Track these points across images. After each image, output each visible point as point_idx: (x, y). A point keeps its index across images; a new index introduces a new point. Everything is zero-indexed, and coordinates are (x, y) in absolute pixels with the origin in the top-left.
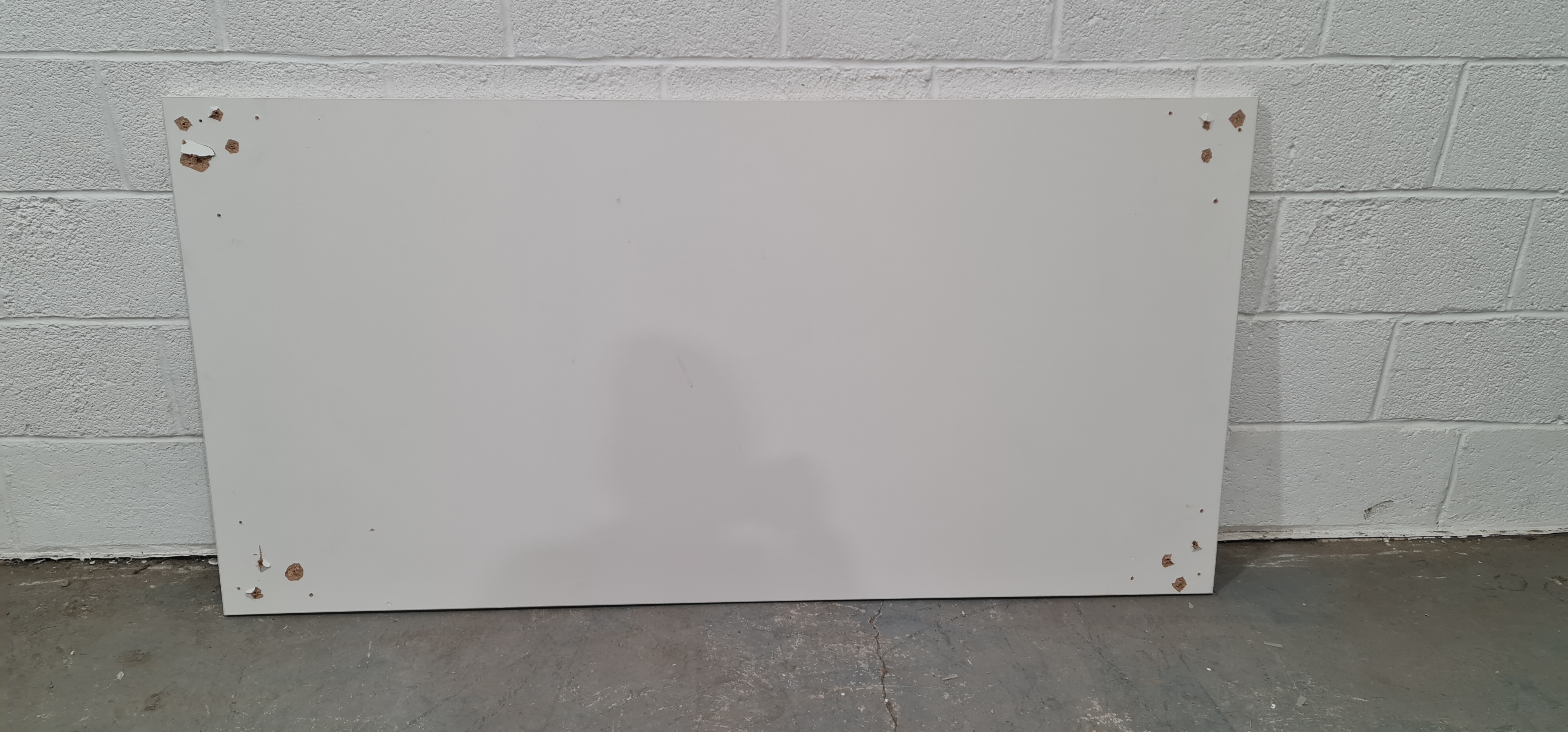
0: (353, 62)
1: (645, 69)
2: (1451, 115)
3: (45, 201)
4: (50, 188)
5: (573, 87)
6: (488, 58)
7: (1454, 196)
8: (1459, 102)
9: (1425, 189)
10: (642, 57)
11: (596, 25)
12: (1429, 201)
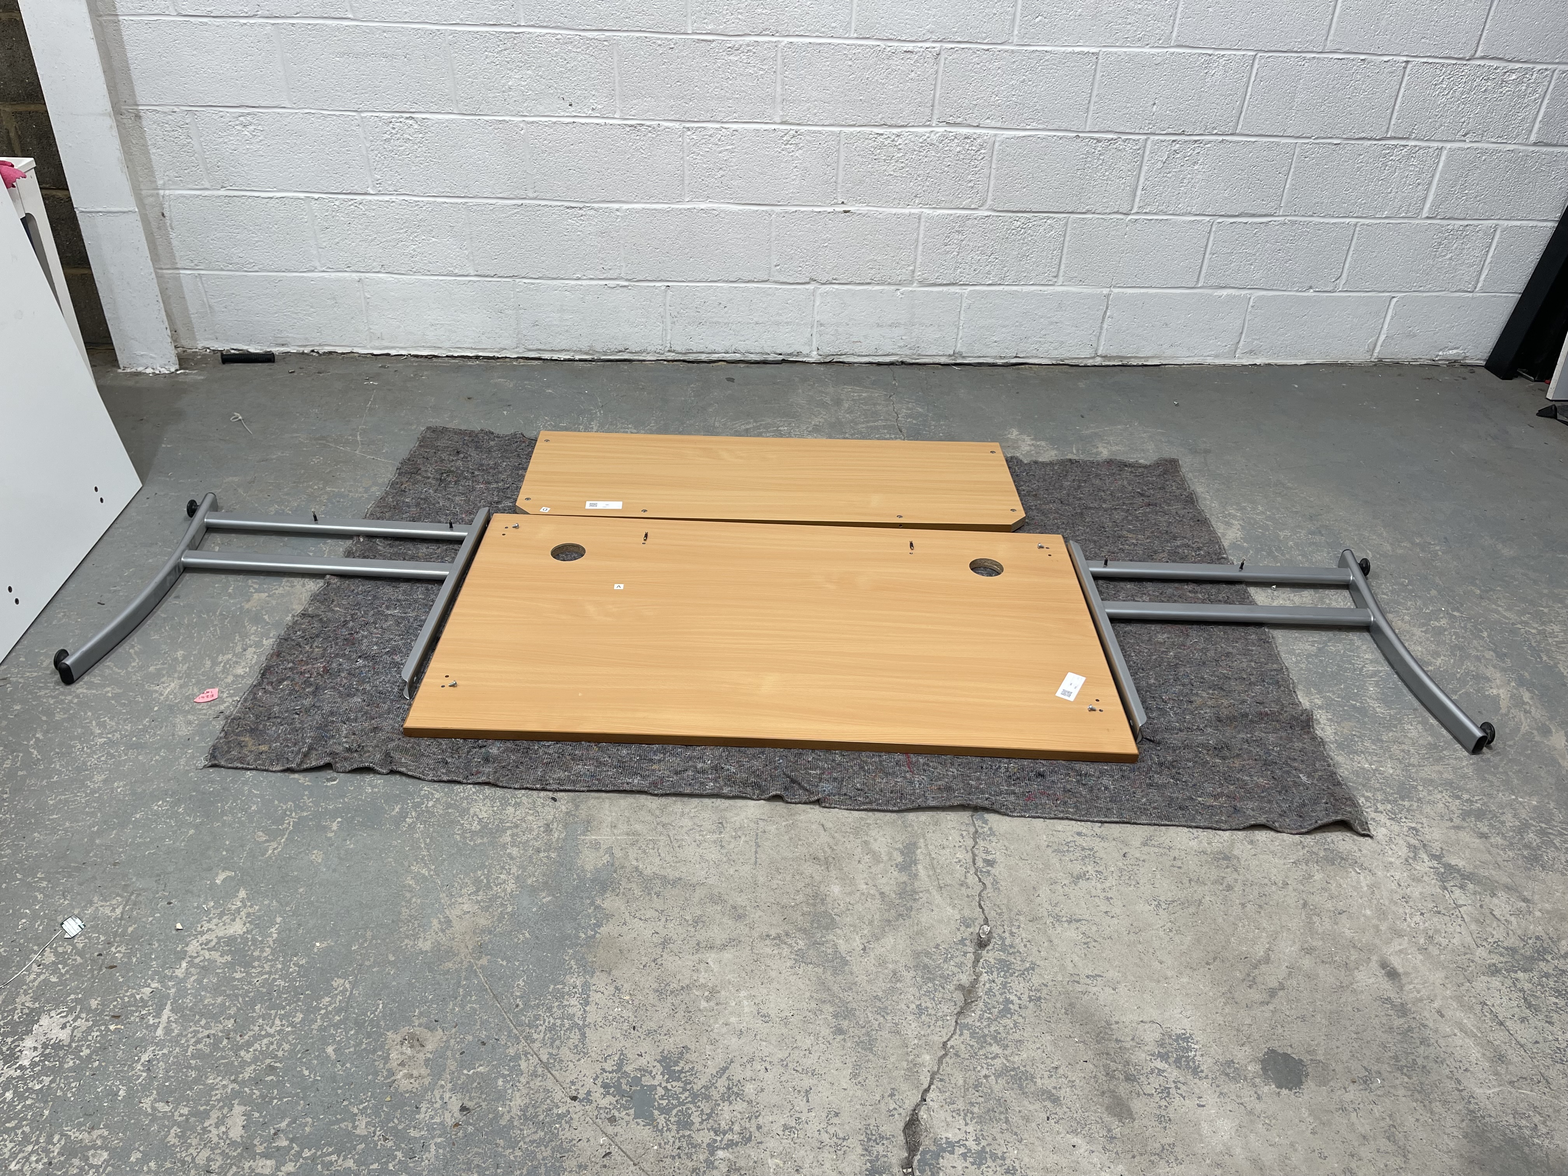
0: (596, 33)
1: (769, 42)
2: (1247, 87)
3: (407, 118)
4: (411, 110)
5: (724, 54)
6: (675, 33)
7: (1249, 139)
8: (1253, 79)
9: (1231, 134)
10: (767, 35)
11: (741, 13)
12: (1235, 142)
